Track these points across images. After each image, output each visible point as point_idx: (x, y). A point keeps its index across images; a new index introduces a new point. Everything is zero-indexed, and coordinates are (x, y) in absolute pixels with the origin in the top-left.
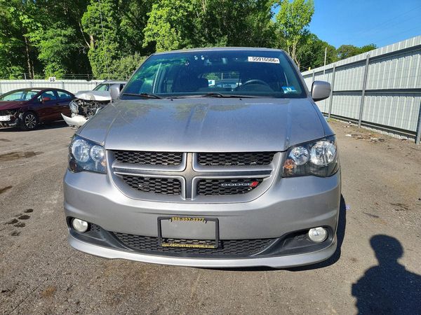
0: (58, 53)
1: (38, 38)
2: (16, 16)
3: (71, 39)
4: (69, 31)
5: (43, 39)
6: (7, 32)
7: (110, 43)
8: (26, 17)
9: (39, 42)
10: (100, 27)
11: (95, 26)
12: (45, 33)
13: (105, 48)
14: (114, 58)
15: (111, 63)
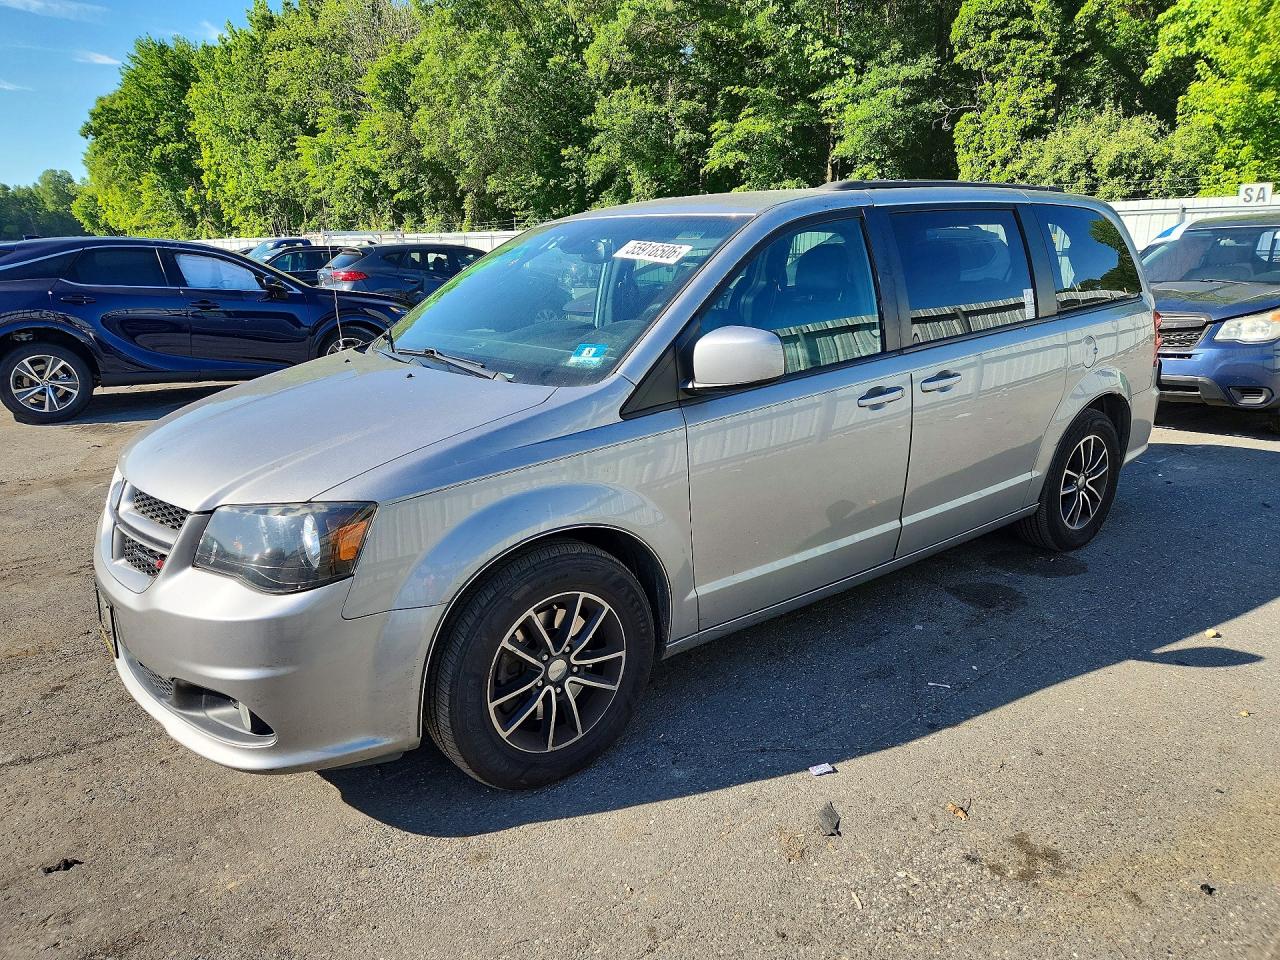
0: (882, 136)
1: (840, 100)
2: (798, 44)
3: (924, 88)
4: (924, 66)
5: (853, 101)
6: (791, 90)
7: (1026, 85)
8: (819, 44)
9: (841, 108)
10: (1005, 38)
11: (988, 38)
12: (859, 82)
13: (1004, 107)
14: (1028, 134)
15: (1016, 151)
